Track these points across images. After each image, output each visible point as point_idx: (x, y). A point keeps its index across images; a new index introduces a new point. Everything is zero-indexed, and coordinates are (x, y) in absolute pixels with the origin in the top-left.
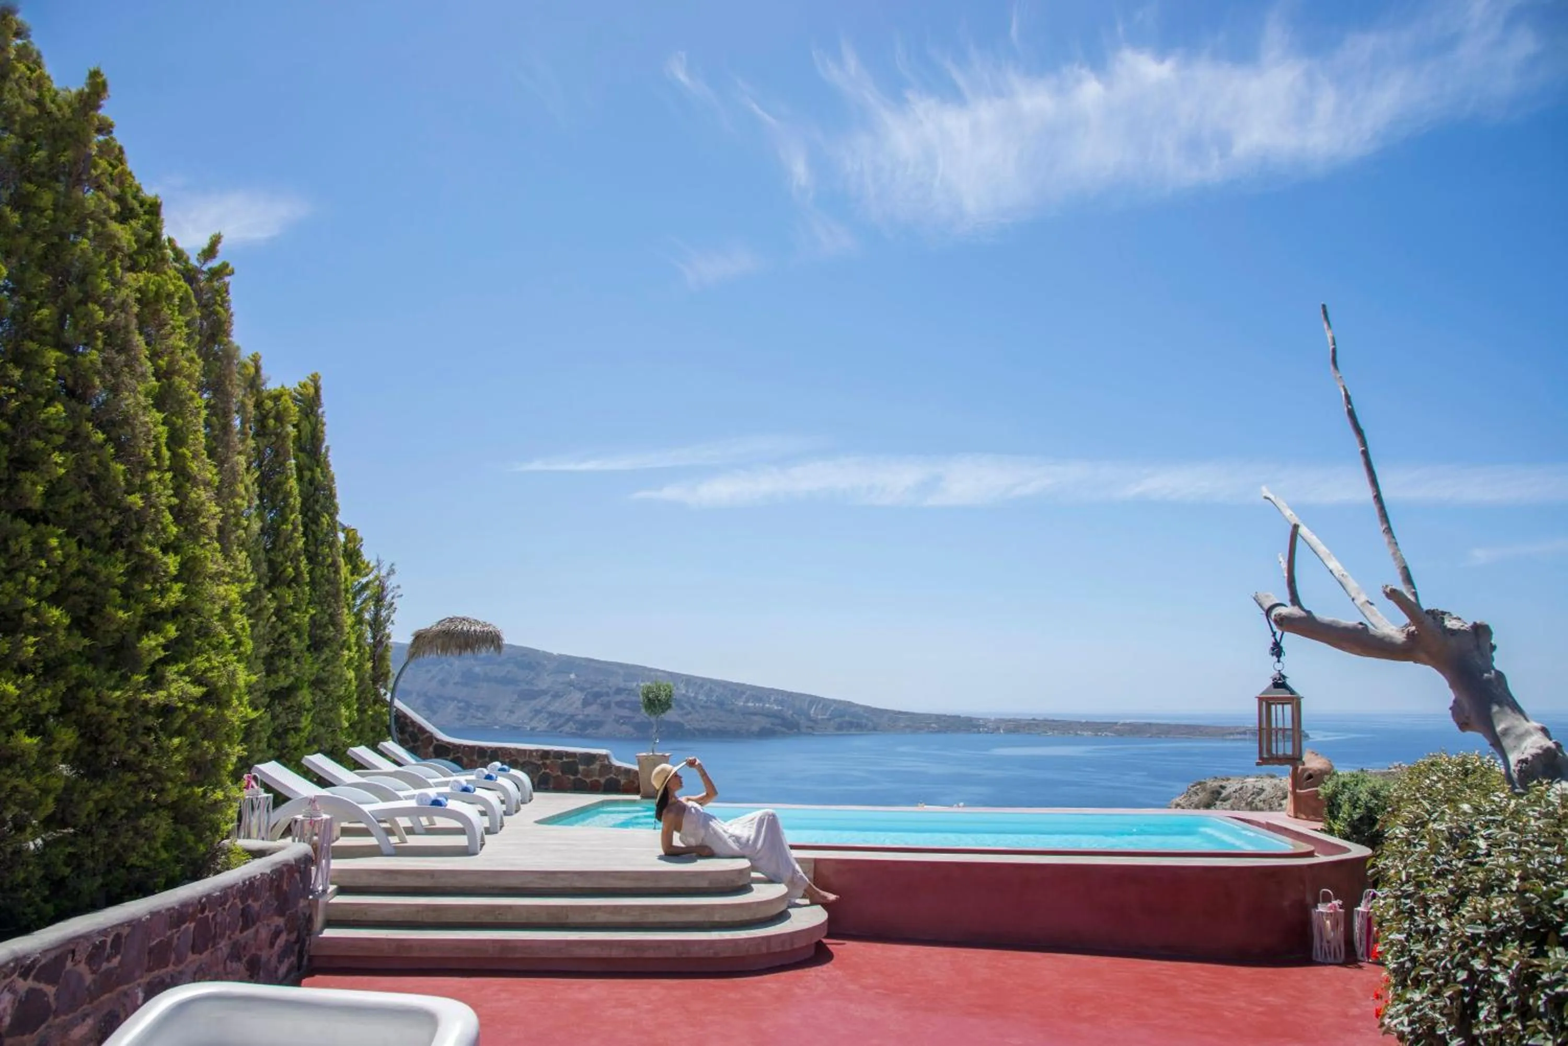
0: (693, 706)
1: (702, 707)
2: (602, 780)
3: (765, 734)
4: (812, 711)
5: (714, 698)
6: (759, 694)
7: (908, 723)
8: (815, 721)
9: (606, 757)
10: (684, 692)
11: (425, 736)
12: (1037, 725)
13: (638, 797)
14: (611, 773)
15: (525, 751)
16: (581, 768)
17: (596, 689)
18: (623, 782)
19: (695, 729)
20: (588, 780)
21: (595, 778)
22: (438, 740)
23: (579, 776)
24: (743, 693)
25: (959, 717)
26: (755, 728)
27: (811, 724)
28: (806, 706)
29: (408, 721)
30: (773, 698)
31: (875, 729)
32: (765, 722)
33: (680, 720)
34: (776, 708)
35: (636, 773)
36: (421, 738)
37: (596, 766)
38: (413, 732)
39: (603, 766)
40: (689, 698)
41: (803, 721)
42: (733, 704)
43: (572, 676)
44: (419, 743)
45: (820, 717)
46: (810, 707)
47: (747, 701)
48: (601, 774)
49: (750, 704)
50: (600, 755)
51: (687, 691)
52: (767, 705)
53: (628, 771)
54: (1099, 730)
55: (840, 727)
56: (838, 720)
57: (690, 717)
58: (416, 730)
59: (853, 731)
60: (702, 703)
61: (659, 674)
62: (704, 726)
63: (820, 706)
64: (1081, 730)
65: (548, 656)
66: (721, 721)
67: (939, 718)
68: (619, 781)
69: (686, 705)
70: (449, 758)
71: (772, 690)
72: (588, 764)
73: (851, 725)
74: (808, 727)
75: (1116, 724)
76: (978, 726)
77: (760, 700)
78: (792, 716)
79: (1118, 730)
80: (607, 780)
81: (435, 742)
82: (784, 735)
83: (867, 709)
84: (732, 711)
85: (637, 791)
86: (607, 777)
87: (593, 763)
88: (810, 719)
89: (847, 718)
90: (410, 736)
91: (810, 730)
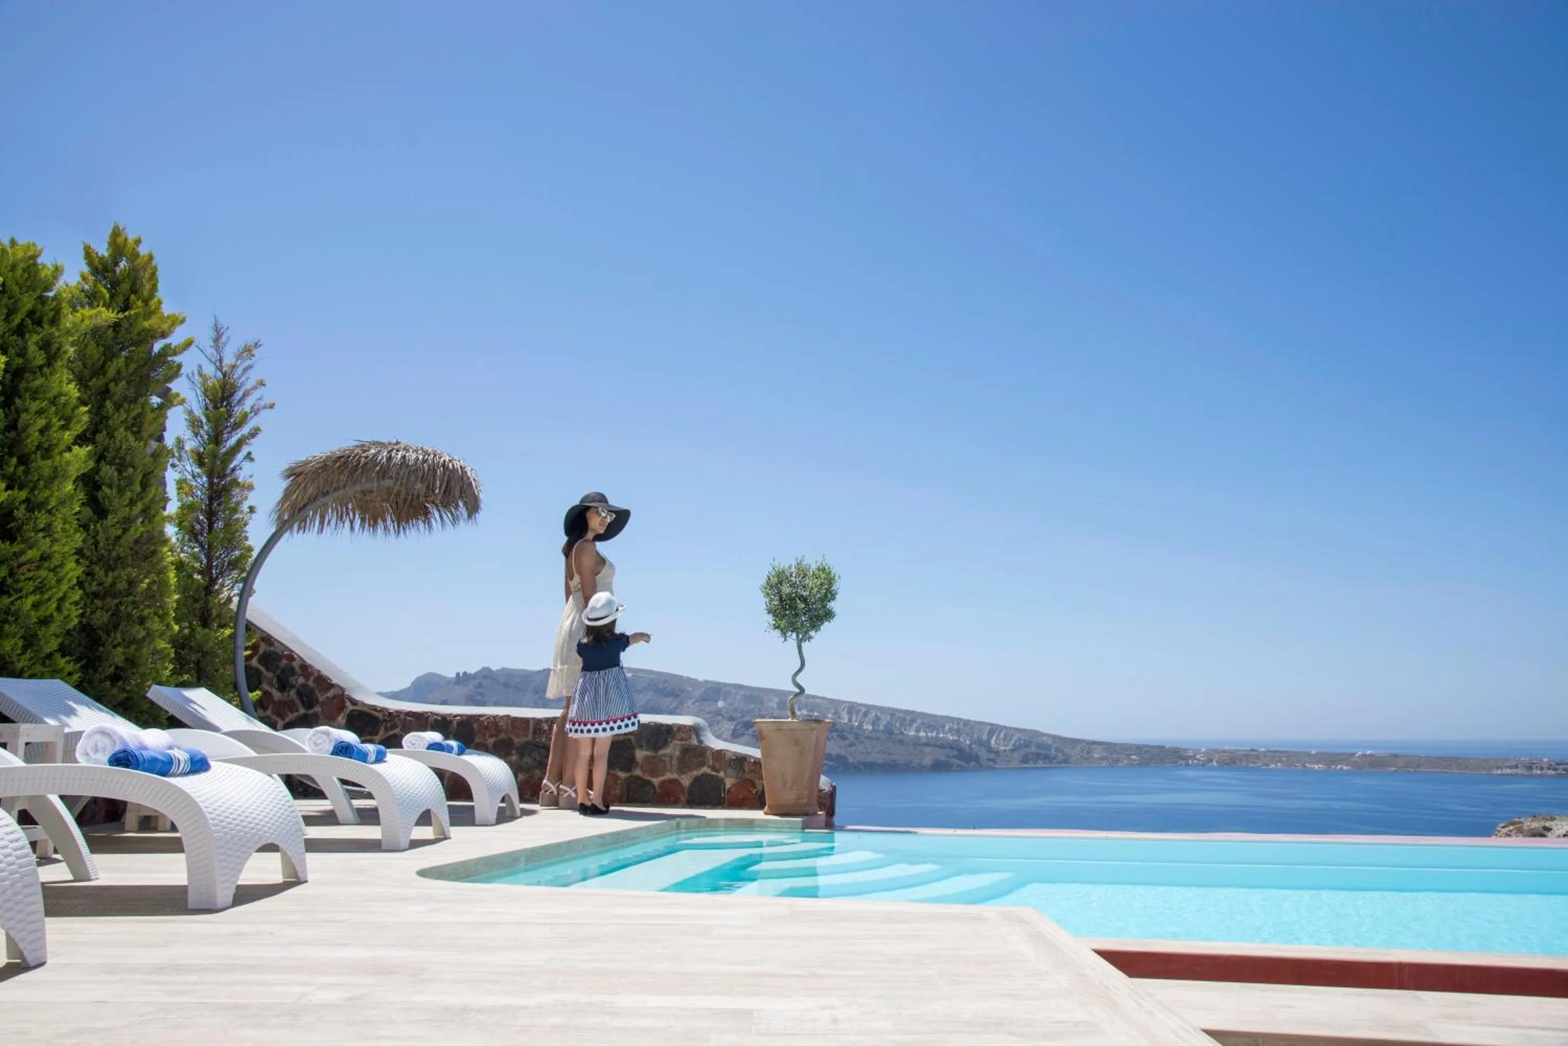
0: (857, 736)
1: (866, 738)
2: (686, 781)
3: (939, 767)
4: (993, 742)
5: (881, 728)
6: (932, 722)
7: (1105, 754)
8: (997, 752)
9: (695, 730)
10: (846, 721)
11: (330, 694)
12: (1257, 757)
13: (758, 815)
14: (702, 764)
15: (525, 721)
16: (640, 754)
17: (746, 719)
18: (729, 782)
19: (859, 762)
20: (656, 781)
21: (669, 776)
22: (354, 702)
23: (638, 772)
24: (913, 721)
25: (1164, 747)
26: (928, 761)
27: (992, 756)
28: (985, 737)
29: (296, 664)
30: (947, 728)
31: (1066, 762)
32: (941, 755)
33: (843, 753)
34: (951, 738)
35: (757, 763)
36: (322, 699)
37: (672, 750)
38: (304, 686)
39: (686, 750)
40: (852, 728)
41: (983, 753)
42: (902, 733)
43: (720, 704)
44: (318, 709)
45: (1002, 748)
46: (990, 737)
47: (918, 730)
48: (684, 765)
49: (922, 734)
50: (681, 728)
51: (850, 720)
52: (941, 735)
53: (740, 761)
54: (1333, 762)
55: (1025, 759)
56: (1023, 751)
57: (853, 749)
58: (311, 683)
59: (1040, 764)
60: (867, 733)
61: (818, 701)
62: (869, 759)
63: (1002, 735)
64: (1311, 763)
65: (693, 682)
66: (889, 754)
67: (1140, 749)
68: (721, 781)
69: (849, 736)
70: (377, 738)
71: (947, 717)
72: (656, 747)
73: (1038, 756)
74: (988, 760)
75: (1353, 755)
76: (1186, 758)
77: (932, 728)
78: (970, 746)
79: (1356, 762)
80: (697, 780)
81: (350, 707)
82: (961, 769)
83: (1055, 738)
84: (901, 742)
85: (758, 802)
86: (695, 773)
87: (665, 744)
88: (990, 750)
89: (1033, 749)
90: (299, 694)
91: (990, 763)
